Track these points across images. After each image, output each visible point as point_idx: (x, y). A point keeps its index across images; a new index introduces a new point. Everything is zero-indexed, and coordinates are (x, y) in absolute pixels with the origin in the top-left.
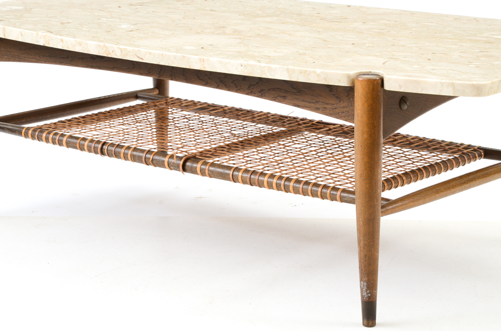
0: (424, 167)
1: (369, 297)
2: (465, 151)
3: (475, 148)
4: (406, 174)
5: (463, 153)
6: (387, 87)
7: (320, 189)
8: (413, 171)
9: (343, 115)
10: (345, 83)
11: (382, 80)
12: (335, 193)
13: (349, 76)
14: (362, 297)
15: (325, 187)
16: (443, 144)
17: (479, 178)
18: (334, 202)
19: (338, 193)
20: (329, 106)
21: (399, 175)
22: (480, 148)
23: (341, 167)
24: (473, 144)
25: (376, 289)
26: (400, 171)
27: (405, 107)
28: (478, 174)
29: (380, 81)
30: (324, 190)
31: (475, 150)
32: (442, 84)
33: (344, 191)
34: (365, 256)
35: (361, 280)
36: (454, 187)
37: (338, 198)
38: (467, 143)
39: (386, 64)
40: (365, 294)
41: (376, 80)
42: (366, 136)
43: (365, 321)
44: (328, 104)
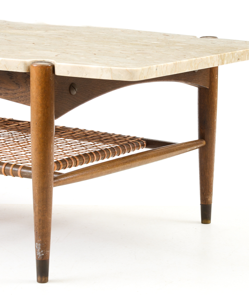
0: (95, 152)
1: (43, 257)
2: (131, 141)
3: (139, 139)
4: (79, 156)
5: (129, 142)
6: (58, 73)
7: (3, 167)
8: (85, 155)
9: (22, 99)
10: (22, 70)
11: (53, 67)
12: (16, 169)
13: (25, 64)
14: (37, 256)
15: (8, 165)
16: (113, 136)
17: (139, 159)
19: (19, 170)
20: (10, 92)
21: (73, 157)
22: (142, 139)
24: (137, 136)
25: (49, 249)
26: (75, 154)
27: (74, 93)
28: (138, 156)
29: (51, 68)
30: (7, 168)
31: (139, 141)
33: (24, 167)
34: (40, 220)
35: (36, 242)
36: (117, 165)
37: (19, 174)
38: (132, 135)
39: (58, 56)
40: (39, 254)
41: (48, 66)
42: (40, 115)
43: (39, 278)
44: (9, 90)
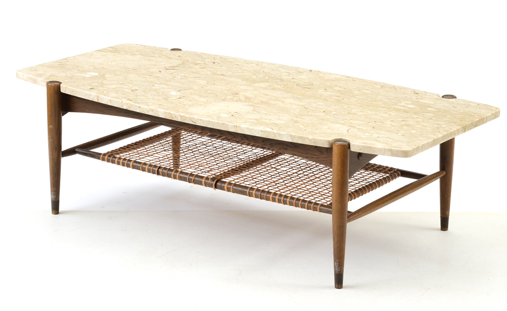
0: (366, 186)
1: (339, 271)
3: (395, 170)
4: (356, 191)
6: (353, 149)
7: (306, 204)
9: (324, 162)
10: (326, 146)
11: (349, 145)
12: (316, 206)
13: (329, 141)
14: (335, 271)
15: (309, 202)
17: (401, 194)
18: (315, 211)
19: (319, 207)
20: (314, 156)
22: (397, 170)
23: (316, 186)
25: (343, 267)
27: (361, 158)
28: (400, 192)
29: (348, 146)
30: (309, 205)
31: (395, 172)
32: (385, 149)
33: (321, 205)
34: (338, 247)
35: (334, 262)
36: (387, 201)
37: (318, 209)
38: (390, 166)
39: (349, 131)
40: (337, 270)
41: (345, 145)
42: (339, 178)
43: (336, 286)
